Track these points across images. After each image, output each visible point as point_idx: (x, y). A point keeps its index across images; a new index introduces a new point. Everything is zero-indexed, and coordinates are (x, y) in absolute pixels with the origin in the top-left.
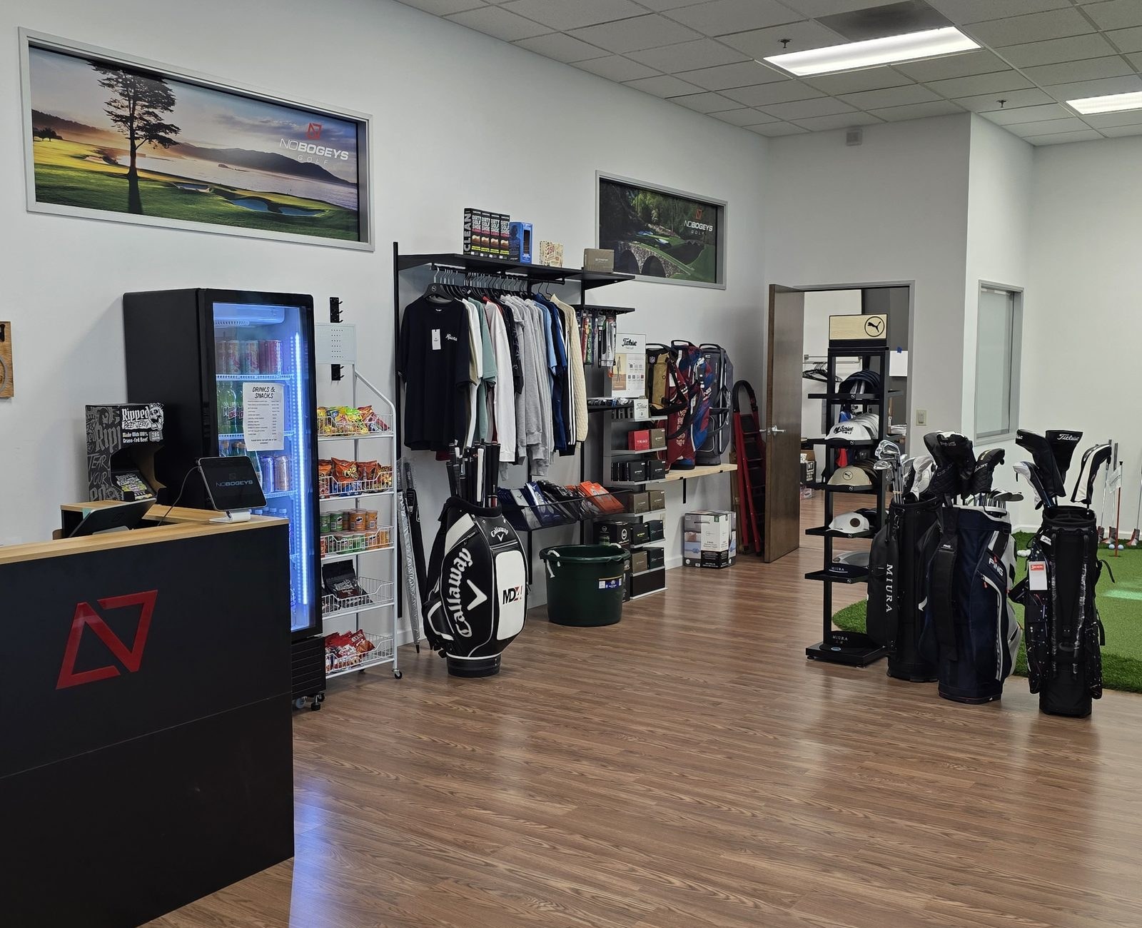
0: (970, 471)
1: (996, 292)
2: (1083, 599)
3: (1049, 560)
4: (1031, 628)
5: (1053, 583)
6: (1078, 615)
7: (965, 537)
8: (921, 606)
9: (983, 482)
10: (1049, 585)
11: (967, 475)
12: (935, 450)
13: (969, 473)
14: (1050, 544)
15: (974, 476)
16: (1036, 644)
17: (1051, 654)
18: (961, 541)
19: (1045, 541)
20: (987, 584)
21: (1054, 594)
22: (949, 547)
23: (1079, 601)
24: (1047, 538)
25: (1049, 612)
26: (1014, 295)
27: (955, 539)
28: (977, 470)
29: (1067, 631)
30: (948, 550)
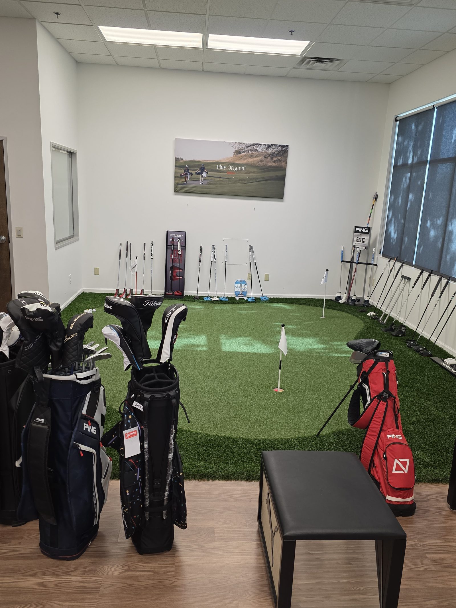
0: (59, 341)
1: (61, 151)
2: (171, 456)
3: (141, 424)
4: (127, 491)
5: (146, 446)
6: (166, 470)
7: (59, 409)
8: (18, 464)
9: (74, 353)
10: (142, 447)
11: (57, 346)
12: (19, 322)
13: (59, 344)
14: (142, 410)
15: (64, 345)
16: (131, 505)
17: (144, 505)
18: (54, 412)
19: (137, 407)
20: (83, 451)
21: (147, 456)
22: (42, 420)
23: (168, 457)
24: (138, 404)
25: (143, 473)
26: (71, 154)
27: (48, 412)
28: (66, 340)
29: (157, 483)
30: (41, 424)
